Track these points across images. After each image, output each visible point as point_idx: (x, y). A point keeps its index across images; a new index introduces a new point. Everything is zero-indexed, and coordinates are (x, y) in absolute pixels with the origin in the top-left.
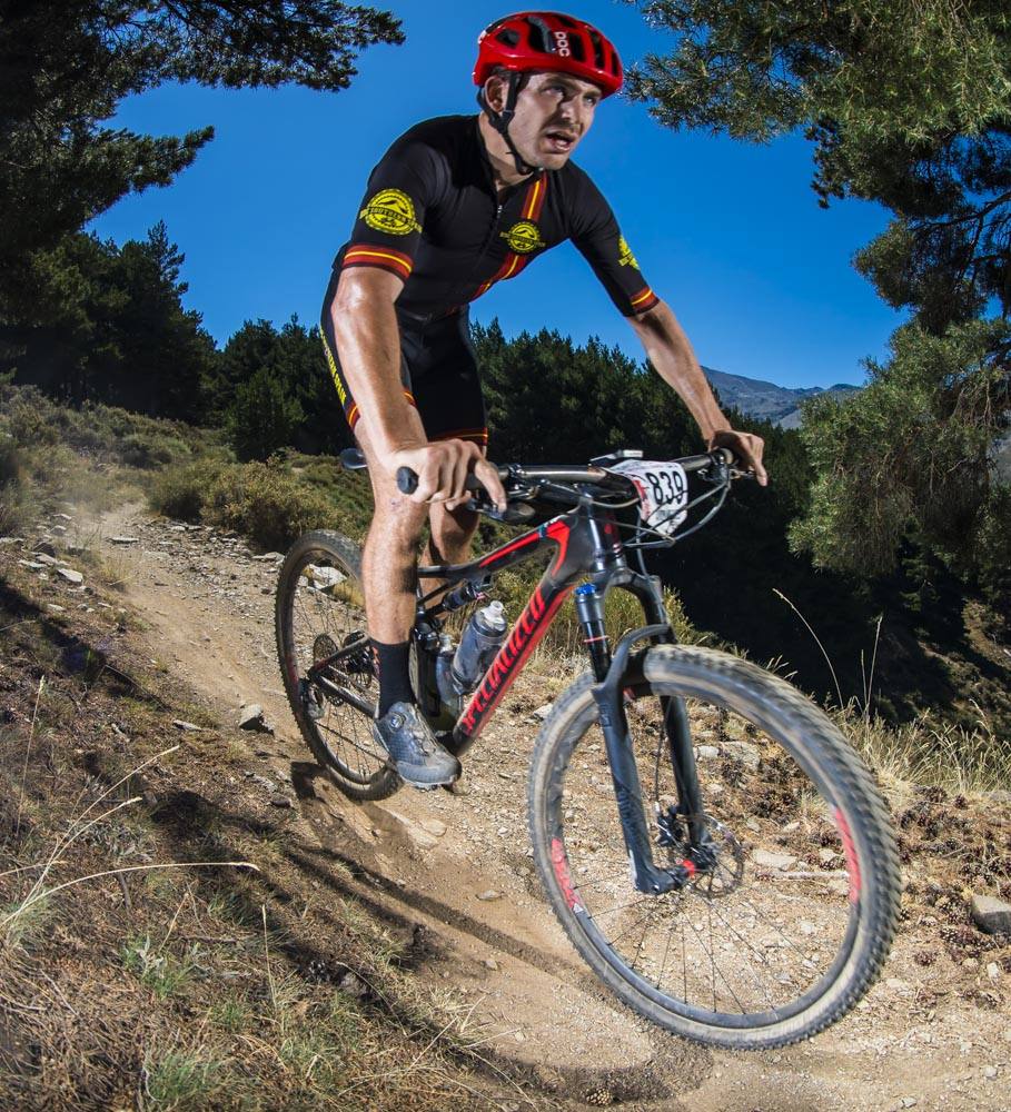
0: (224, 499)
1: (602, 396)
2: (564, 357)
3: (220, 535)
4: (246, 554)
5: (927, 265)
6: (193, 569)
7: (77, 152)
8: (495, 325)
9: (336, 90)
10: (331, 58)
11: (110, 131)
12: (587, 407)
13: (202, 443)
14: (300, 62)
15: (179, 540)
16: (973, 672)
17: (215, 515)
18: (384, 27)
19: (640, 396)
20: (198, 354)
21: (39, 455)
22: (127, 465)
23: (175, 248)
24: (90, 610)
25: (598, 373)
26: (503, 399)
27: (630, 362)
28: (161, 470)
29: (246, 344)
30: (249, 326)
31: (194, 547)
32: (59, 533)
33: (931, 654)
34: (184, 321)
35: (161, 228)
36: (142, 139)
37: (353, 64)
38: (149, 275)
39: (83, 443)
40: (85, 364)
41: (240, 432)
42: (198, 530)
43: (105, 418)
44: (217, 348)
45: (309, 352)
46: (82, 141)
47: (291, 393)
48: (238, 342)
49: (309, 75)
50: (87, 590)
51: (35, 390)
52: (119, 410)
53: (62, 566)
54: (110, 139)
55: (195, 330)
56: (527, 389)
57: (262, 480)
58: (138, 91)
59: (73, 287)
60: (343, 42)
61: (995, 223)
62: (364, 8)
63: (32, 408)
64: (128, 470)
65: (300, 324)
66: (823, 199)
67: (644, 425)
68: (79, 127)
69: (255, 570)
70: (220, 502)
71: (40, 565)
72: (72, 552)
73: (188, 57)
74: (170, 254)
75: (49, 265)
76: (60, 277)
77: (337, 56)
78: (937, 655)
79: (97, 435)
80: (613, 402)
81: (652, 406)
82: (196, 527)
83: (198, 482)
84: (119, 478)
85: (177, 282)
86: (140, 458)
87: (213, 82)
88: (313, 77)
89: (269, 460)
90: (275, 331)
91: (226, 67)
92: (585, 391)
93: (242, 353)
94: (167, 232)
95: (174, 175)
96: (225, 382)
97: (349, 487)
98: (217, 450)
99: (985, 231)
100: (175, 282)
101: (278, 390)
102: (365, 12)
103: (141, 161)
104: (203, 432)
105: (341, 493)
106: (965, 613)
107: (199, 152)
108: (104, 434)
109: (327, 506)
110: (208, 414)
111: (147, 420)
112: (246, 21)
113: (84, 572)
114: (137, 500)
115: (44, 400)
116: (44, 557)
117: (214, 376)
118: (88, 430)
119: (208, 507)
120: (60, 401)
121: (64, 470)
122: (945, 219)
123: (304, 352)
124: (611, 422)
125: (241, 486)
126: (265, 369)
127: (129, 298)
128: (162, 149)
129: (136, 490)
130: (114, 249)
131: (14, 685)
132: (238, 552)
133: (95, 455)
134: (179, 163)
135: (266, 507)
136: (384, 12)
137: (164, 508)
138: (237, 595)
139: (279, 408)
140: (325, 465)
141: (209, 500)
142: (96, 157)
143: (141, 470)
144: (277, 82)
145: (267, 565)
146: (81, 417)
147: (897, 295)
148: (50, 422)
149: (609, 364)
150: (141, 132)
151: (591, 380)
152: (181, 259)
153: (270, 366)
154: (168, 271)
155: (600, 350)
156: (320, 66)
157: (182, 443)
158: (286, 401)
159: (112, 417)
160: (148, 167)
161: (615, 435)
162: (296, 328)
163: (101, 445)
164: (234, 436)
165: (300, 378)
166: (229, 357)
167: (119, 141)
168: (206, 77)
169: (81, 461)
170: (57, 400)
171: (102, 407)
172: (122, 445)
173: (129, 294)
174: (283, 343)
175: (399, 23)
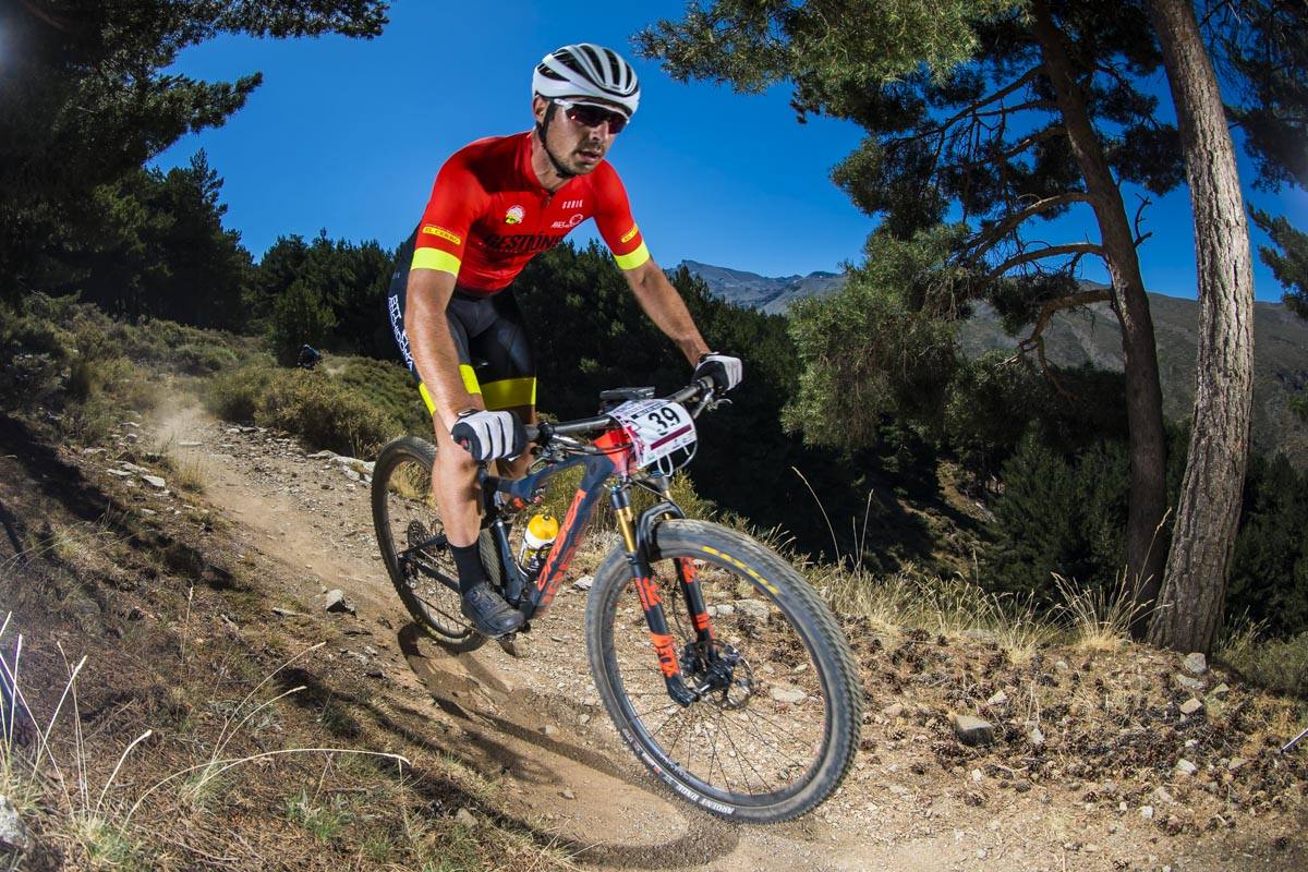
0: (275, 403)
1: (603, 293)
2: (568, 259)
3: (274, 436)
4: (301, 453)
5: (895, 176)
6: (257, 470)
7: (141, 97)
9: (370, 37)
10: (366, 9)
11: (168, 78)
12: (590, 302)
13: (246, 351)
14: (340, 13)
15: (238, 443)
16: (949, 525)
17: (268, 418)
20: (239, 269)
21: (104, 369)
22: (181, 374)
23: (215, 172)
24: (177, 512)
25: (599, 272)
28: (212, 377)
29: (280, 258)
30: (282, 242)
31: (253, 448)
32: (133, 440)
33: (910, 510)
34: (224, 240)
35: (202, 155)
36: (196, 84)
38: (193, 199)
39: (141, 355)
40: (138, 282)
41: (278, 338)
42: (253, 431)
43: (158, 331)
44: (254, 262)
45: (338, 262)
46: (144, 86)
47: (324, 302)
48: (271, 257)
49: (346, 24)
50: (171, 494)
51: (95, 307)
52: (171, 323)
53: (145, 473)
54: (169, 84)
55: (235, 247)
56: (535, 289)
57: (310, 384)
58: (196, 42)
59: (131, 214)
61: (955, 136)
63: (94, 325)
64: (184, 379)
65: (328, 237)
66: (801, 115)
68: (141, 73)
69: (311, 468)
70: (272, 406)
71: (126, 473)
72: (152, 459)
73: (238, 11)
74: (211, 178)
75: (110, 197)
76: (118, 205)
77: (372, 8)
78: (915, 511)
79: (154, 347)
80: (612, 299)
82: (250, 429)
83: (249, 388)
84: (176, 386)
85: (218, 204)
86: (194, 366)
87: (261, 33)
88: (350, 26)
90: (306, 245)
91: (273, 19)
92: (587, 290)
93: (277, 266)
94: (208, 158)
95: (227, 117)
96: (262, 292)
97: (380, 385)
98: (260, 356)
99: (947, 142)
100: (215, 204)
101: (312, 299)
103: (198, 104)
104: (246, 340)
105: (373, 391)
106: (939, 472)
107: (250, 97)
108: (159, 346)
109: (368, 405)
110: (249, 322)
111: (196, 331)
114: (193, 405)
115: (105, 317)
116: (129, 465)
117: (252, 288)
118: (145, 343)
119: (261, 410)
120: (120, 315)
121: (127, 381)
122: (910, 134)
123: (333, 263)
124: (613, 316)
125: (291, 391)
126: (299, 280)
127: (174, 220)
128: (216, 93)
129: (193, 397)
130: (160, 175)
131: (133, 585)
132: (293, 451)
133: (153, 365)
134: (232, 106)
135: (315, 409)
137: (219, 412)
138: (300, 492)
139: (314, 316)
140: (356, 365)
141: (261, 404)
142: (159, 104)
143: (195, 378)
144: (318, 31)
145: (321, 462)
146: (137, 330)
147: (869, 203)
148: (111, 337)
150: (196, 78)
151: (593, 279)
152: (221, 183)
153: (303, 277)
154: (209, 194)
156: (357, 16)
157: (228, 351)
158: (320, 308)
159: (165, 330)
160: (204, 110)
161: (617, 327)
162: (325, 241)
163: (158, 357)
164: (274, 342)
165: (331, 287)
166: (265, 271)
167: (177, 86)
168: (254, 29)
169: (141, 372)
170: (115, 316)
171: (154, 321)
172: (176, 355)
173: (175, 216)
174: (313, 255)
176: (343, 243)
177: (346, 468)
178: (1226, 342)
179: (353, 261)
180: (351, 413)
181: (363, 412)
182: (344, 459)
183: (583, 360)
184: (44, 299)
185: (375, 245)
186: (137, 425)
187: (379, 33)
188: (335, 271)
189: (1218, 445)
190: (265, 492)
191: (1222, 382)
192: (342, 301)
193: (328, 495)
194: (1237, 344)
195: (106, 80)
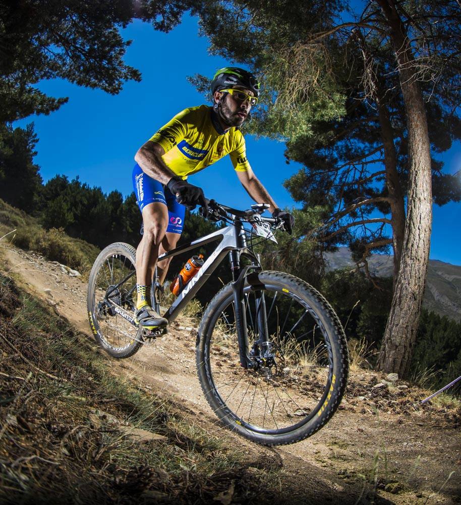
0: (39, 240)
3: (36, 254)
7: (21, 93)
9: (113, 94)
10: (114, 82)
11: (33, 88)
13: (30, 222)
14: (104, 82)
15: (21, 252)
17: (35, 246)
18: (135, 75)
20: (35, 184)
28: (13, 228)
29: (55, 185)
30: (58, 177)
34: (32, 168)
36: (43, 94)
37: (122, 86)
38: (23, 144)
44: (43, 184)
45: (81, 193)
46: (22, 89)
47: (70, 210)
48: (52, 183)
49: (106, 87)
54: (32, 91)
55: (36, 173)
57: (56, 235)
58: (48, 79)
60: (120, 77)
62: (130, 66)
65: (79, 181)
66: (288, 161)
68: (23, 84)
69: (49, 264)
70: (38, 242)
77: (117, 82)
83: (29, 235)
85: (33, 150)
86: (6, 221)
87: (73, 82)
89: (60, 229)
90: (68, 182)
91: (79, 77)
93: (53, 188)
95: (51, 112)
96: (43, 199)
98: (36, 225)
101: (65, 207)
102: (129, 68)
103: (41, 104)
104: (31, 218)
110: (34, 211)
111: (10, 207)
112: (89, 62)
117: (39, 196)
119: (33, 243)
123: (78, 193)
126: (61, 197)
127: (13, 152)
128: (49, 101)
130: (12, 129)
134: (54, 108)
135: (56, 246)
136: (136, 69)
139: (64, 215)
141: (33, 241)
142: (27, 99)
143: (6, 226)
144: (94, 87)
147: (298, 197)
150: (43, 92)
152: (37, 141)
153: (64, 196)
154: (31, 144)
156: (110, 85)
157: (22, 219)
158: (68, 212)
160: (43, 107)
162: (77, 182)
165: (75, 204)
166: (47, 189)
167: (35, 93)
168: (71, 79)
173: (13, 150)
174: (70, 188)
175: (140, 74)
177: (62, 268)
178: (412, 246)
179: (88, 195)
180: (70, 251)
181: (75, 252)
182: (63, 266)
185: (100, 189)
187: (117, 93)
188: (78, 198)
189: (406, 287)
191: (409, 261)
192: (78, 212)
194: (418, 247)
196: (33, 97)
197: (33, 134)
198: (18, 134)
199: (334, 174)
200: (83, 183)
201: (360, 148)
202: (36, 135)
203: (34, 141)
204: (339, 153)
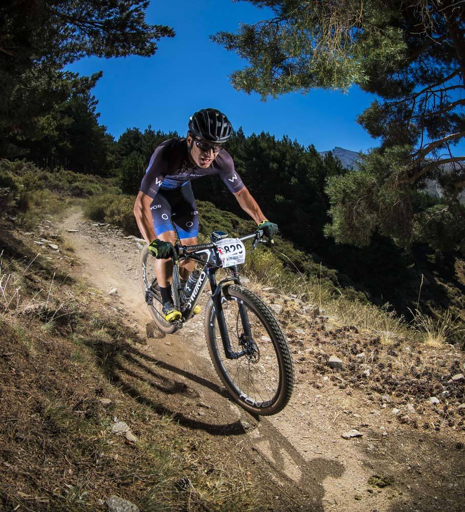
0: (114, 213)
1: (288, 163)
2: (272, 145)
3: (112, 228)
4: (121, 236)
6: (99, 243)
8: (240, 130)
10: (146, 45)
12: (281, 167)
13: (107, 186)
14: (134, 47)
15: (95, 230)
16: (458, 292)
17: (110, 220)
18: (165, 31)
19: (305, 162)
20: (106, 145)
21: (36, 195)
22: (74, 197)
25: (286, 152)
26: (244, 163)
27: (302, 146)
29: (127, 139)
30: (129, 131)
32: (46, 229)
33: (439, 283)
34: (99, 130)
36: (75, 74)
37: (156, 46)
38: (82, 110)
39: (55, 188)
40: (54, 151)
41: (124, 180)
42: (104, 226)
43: (63, 176)
44: (114, 140)
45: (157, 142)
48: (124, 138)
49: (138, 51)
50: (60, 252)
51: (33, 164)
52: (70, 172)
53: (50, 243)
54: (61, 75)
55: (104, 134)
56: (254, 159)
58: (72, 62)
59: (49, 124)
60: (150, 39)
63: (32, 173)
64: (75, 199)
65: (152, 129)
67: (307, 176)
69: (123, 243)
70: (112, 214)
71: (42, 243)
72: (53, 238)
74: (92, 100)
77: (148, 44)
78: (442, 284)
79: (61, 183)
80: (293, 166)
81: (310, 167)
82: (103, 224)
83: (104, 205)
84: (70, 203)
86: (80, 193)
88: (140, 52)
90: (141, 133)
92: (280, 161)
93: (126, 143)
95: (88, 91)
96: (118, 156)
98: (113, 189)
100: (94, 112)
102: (157, 27)
103: (75, 86)
104: (107, 180)
106: (456, 266)
107: (97, 82)
108: (64, 183)
110: (111, 170)
113: (58, 245)
114: (78, 212)
115: (37, 169)
116: (44, 240)
117: (113, 154)
118: (57, 182)
119: (108, 216)
121: (47, 200)
123: (154, 142)
124: (292, 175)
125: (120, 208)
126: (135, 152)
127: (73, 120)
128: (83, 81)
129: (79, 208)
132: (118, 235)
133: (60, 192)
134: (89, 86)
135: (130, 217)
136: (166, 26)
137: (90, 216)
138: (115, 253)
141: (108, 213)
142: (57, 87)
144: (126, 55)
145: (129, 240)
146: (53, 175)
147: (375, 132)
148: (40, 179)
149: (292, 148)
151: (283, 155)
153: (138, 150)
154: (91, 108)
155: (288, 141)
156: (142, 48)
157: (98, 186)
159: (67, 175)
160: (77, 88)
161: (294, 180)
162: (150, 131)
163: (63, 188)
164: (122, 182)
166: (120, 145)
167: (66, 75)
169: (55, 196)
170: (42, 169)
171: (62, 171)
172: (71, 188)
173: (73, 119)
174: (144, 138)
175: (172, 30)
176: (159, 132)
177: (138, 243)
183: (277, 196)
184: (7, 162)
185: (175, 134)
186: (50, 222)
187: (154, 54)
190: (100, 252)
193: (126, 254)
195: (34, 74)
196: (62, 85)
197: (91, 97)
198: (74, 102)
199: (412, 103)
200: (156, 131)
201: (437, 69)
202: (94, 97)
203: (93, 104)
204: (414, 76)
